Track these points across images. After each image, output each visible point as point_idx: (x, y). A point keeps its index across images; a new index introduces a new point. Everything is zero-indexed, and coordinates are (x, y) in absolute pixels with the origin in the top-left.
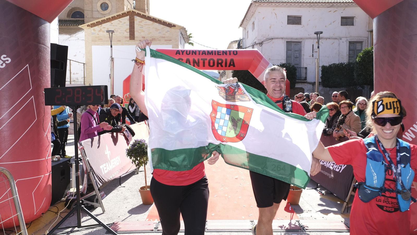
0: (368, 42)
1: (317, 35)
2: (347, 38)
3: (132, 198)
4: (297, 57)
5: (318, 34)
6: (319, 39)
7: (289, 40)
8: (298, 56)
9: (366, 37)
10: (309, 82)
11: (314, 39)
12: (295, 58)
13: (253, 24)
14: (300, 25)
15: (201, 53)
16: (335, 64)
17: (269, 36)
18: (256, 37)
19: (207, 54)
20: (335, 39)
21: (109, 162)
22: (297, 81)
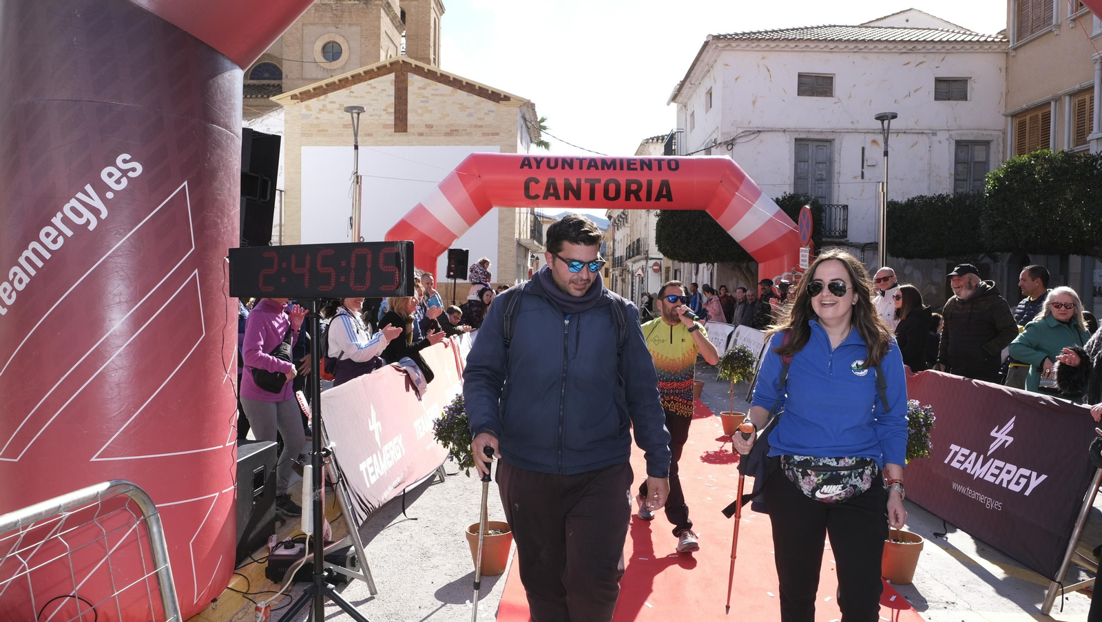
0: (1003, 143)
1: (883, 123)
2: (950, 132)
3: (442, 552)
4: (822, 180)
5: (884, 120)
6: (886, 133)
7: (803, 136)
8: (824, 177)
9: (1000, 130)
10: (852, 243)
11: (865, 133)
12: (817, 182)
13: (710, 93)
14: (829, 96)
15: (585, 165)
16: (923, 197)
17: (751, 125)
18: (718, 128)
19: (600, 167)
20: (920, 133)
21: (379, 452)
22: (824, 239)
